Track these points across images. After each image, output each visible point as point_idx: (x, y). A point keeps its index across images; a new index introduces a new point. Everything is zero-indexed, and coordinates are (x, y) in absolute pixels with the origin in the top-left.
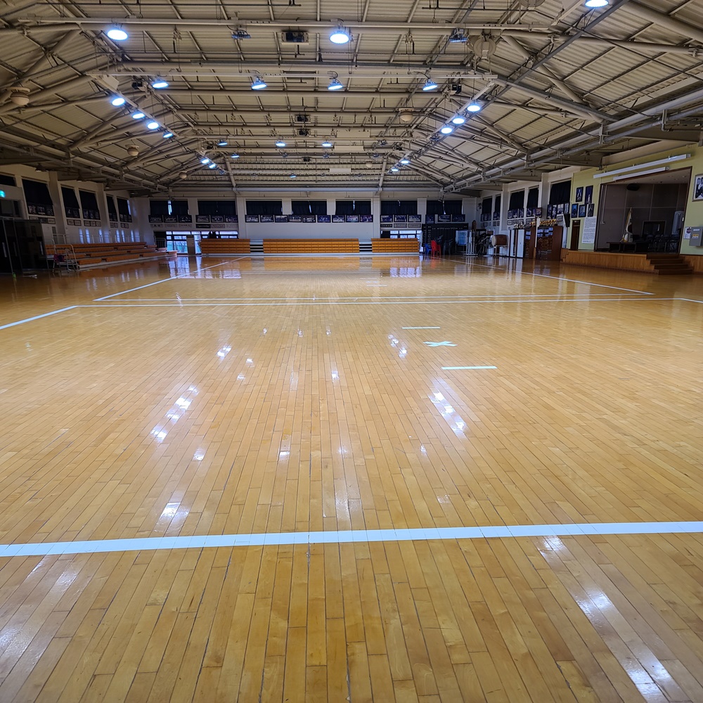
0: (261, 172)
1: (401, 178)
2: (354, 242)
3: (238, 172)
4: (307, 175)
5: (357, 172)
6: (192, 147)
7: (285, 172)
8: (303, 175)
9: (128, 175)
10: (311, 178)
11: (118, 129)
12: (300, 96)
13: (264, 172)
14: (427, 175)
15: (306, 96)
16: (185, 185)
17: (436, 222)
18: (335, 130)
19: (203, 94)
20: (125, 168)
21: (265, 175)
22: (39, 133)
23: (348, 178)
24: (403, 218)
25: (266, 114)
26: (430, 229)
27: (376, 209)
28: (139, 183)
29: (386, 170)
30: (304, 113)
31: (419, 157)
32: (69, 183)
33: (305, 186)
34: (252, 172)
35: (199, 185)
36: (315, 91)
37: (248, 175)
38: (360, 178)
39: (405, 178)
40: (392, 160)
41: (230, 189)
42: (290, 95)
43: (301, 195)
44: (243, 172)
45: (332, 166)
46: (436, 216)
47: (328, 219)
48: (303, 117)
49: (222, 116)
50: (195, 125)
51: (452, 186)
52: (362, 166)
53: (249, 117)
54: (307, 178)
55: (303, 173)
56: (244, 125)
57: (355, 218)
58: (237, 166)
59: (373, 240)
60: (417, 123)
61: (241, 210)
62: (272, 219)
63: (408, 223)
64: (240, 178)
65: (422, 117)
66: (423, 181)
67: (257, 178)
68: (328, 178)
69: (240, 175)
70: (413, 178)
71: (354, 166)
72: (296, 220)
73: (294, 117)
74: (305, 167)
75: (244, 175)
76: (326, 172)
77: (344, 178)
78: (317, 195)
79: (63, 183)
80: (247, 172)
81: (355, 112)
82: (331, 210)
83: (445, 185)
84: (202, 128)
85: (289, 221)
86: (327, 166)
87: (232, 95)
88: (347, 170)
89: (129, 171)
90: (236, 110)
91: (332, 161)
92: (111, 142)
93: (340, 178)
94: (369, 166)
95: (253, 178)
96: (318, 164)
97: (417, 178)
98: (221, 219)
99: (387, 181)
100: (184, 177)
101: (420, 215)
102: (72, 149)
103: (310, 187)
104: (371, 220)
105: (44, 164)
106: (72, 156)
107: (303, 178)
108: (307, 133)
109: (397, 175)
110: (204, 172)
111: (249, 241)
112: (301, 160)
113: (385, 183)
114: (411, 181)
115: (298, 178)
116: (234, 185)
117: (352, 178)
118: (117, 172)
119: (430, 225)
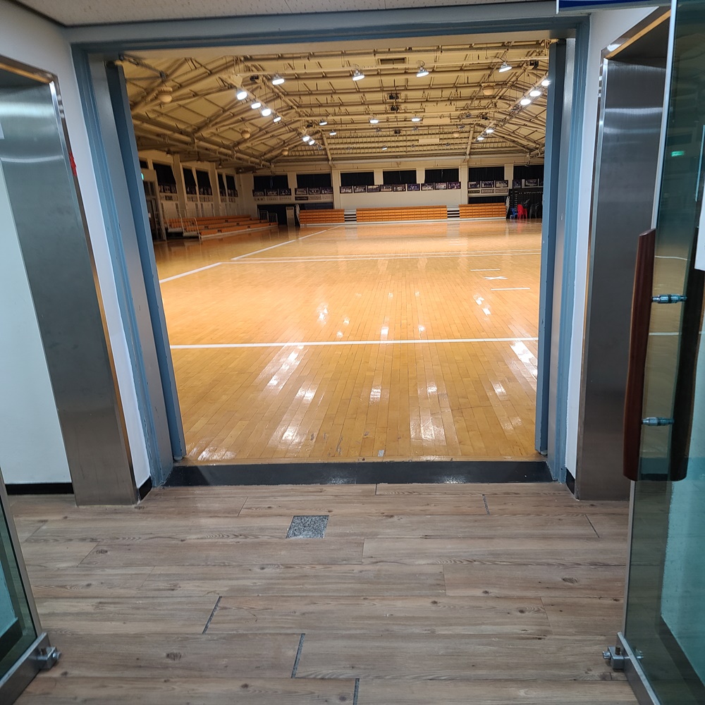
0: (355, 146)
1: (488, 145)
2: (442, 209)
3: (334, 146)
4: (397, 147)
5: (445, 142)
6: (293, 126)
7: (376, 145)
8: (394, 147)
9: (239, 155)
10: (401, 149)
11: (234, 115)
12: (392, 78)
13: (358, 146)
14: (514, 141)
15: (397, 78)
16: (286, 160)
17: (523, 186)
18: (424, 104)
19: (307, 82)
20: (236, 149)
21: (359, 148)
22: (173, 123)
23: (436, 147)
24: (490, 184)
25: (362, 95)
26: (516, 193)
27: (463, 177)
28: (247, 161)
29: (473, 138)
30: (395, 92)
31: (504, 125)
32: (188, 165)
33: (396, 157)
34: (346, 146)
35: (299, 160)
36: (406, 73)
37: (343, 149)
38: (448, 147)
39: (492, 145)
40: (479, 129)
41: (326, 162)
42: (383, 78)
43: (392, 165)
44: (338, 146)
45: (421, 137)
46: (523, 181)
47: (418, 187)
48: (394, 95)
49: (322, 99)
50: (298, 107)
51: (537, 151)
52: (450, 136)
53: (345, 98)
54: (397, 149)
55: (393, 144)
56: (341, 105)
57: (443, 185)
58: (333, 141)
59: (460, 206)
60: (500, 95)
61: (336, 181)
62: (365, 189)
63: (495, 188)
64: (335, 152)
65: (504, 90)
66: (509, 147)
67: (351, 151)
68: (417, 148)
69: (335, 149)
70: (500, 145)
71: (442, 136)
72: (387, 190)
73: (386, 96)
74: (396, 139)
75: (339, 149)
76: (416, 143)
77: (433, 148)
78: (406, 165)
79: (184, 164)
80: (342, 146)
81: (442, 88)
82: (421, 179)
83: (531, 150)
84: (304, 110)
85: (380, 191)
86: (417, 138)
87: (332, 81)
88: (436, 140)
89: (240, 151)
90: (335, 93)
91: (421, 132)
92: (227, 127)
93: (429, 148)
94: (456, 135)
95: (347, 151)
96: (408, 135)
97: (504, 145)
98: (317, 191)
99: (474, 149)
100: (286, 153)
101: (507, 181)
102: (196, 135)
103: (400, 157)
104: (459, 187)
105: (172, 149)
106: (196, 141)
107: (394, 150)
108: (398, 109)
109: (484, 143)
110: (303, 148)
111: (343, 211)
112: (392, 133)
113: (472, 150)
114: (497, 147)
115: (390, 150)
116: (330, 158)
117: (441, 148)
118: (230, 152)
119: (516, 189)
